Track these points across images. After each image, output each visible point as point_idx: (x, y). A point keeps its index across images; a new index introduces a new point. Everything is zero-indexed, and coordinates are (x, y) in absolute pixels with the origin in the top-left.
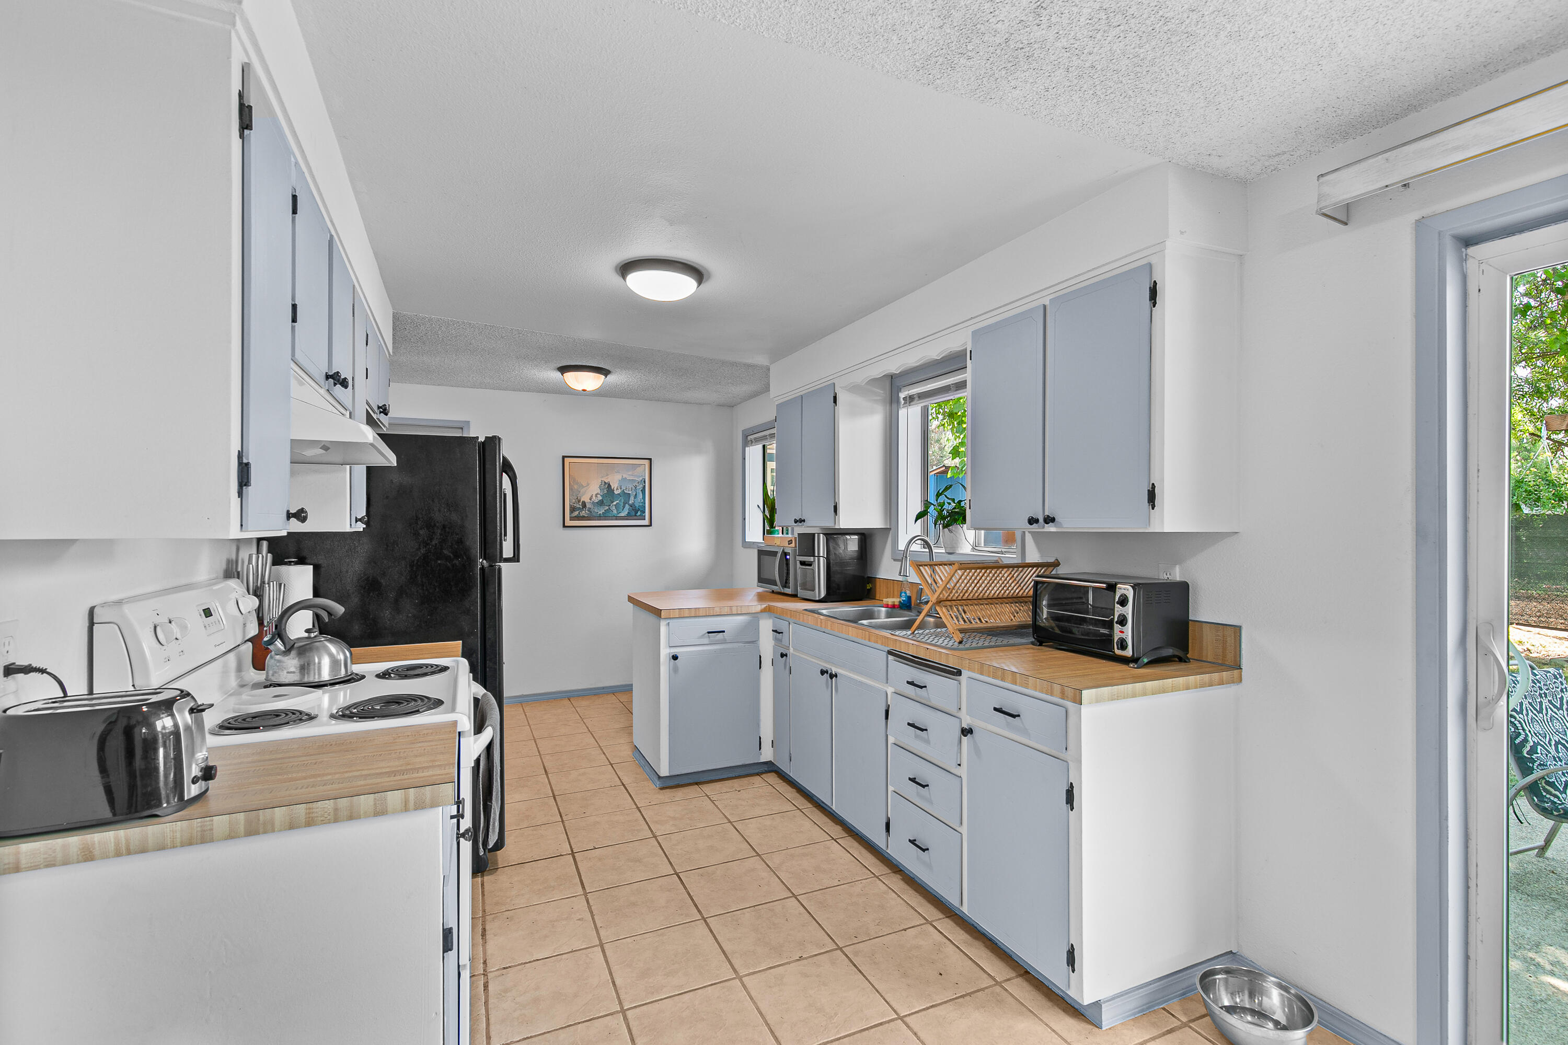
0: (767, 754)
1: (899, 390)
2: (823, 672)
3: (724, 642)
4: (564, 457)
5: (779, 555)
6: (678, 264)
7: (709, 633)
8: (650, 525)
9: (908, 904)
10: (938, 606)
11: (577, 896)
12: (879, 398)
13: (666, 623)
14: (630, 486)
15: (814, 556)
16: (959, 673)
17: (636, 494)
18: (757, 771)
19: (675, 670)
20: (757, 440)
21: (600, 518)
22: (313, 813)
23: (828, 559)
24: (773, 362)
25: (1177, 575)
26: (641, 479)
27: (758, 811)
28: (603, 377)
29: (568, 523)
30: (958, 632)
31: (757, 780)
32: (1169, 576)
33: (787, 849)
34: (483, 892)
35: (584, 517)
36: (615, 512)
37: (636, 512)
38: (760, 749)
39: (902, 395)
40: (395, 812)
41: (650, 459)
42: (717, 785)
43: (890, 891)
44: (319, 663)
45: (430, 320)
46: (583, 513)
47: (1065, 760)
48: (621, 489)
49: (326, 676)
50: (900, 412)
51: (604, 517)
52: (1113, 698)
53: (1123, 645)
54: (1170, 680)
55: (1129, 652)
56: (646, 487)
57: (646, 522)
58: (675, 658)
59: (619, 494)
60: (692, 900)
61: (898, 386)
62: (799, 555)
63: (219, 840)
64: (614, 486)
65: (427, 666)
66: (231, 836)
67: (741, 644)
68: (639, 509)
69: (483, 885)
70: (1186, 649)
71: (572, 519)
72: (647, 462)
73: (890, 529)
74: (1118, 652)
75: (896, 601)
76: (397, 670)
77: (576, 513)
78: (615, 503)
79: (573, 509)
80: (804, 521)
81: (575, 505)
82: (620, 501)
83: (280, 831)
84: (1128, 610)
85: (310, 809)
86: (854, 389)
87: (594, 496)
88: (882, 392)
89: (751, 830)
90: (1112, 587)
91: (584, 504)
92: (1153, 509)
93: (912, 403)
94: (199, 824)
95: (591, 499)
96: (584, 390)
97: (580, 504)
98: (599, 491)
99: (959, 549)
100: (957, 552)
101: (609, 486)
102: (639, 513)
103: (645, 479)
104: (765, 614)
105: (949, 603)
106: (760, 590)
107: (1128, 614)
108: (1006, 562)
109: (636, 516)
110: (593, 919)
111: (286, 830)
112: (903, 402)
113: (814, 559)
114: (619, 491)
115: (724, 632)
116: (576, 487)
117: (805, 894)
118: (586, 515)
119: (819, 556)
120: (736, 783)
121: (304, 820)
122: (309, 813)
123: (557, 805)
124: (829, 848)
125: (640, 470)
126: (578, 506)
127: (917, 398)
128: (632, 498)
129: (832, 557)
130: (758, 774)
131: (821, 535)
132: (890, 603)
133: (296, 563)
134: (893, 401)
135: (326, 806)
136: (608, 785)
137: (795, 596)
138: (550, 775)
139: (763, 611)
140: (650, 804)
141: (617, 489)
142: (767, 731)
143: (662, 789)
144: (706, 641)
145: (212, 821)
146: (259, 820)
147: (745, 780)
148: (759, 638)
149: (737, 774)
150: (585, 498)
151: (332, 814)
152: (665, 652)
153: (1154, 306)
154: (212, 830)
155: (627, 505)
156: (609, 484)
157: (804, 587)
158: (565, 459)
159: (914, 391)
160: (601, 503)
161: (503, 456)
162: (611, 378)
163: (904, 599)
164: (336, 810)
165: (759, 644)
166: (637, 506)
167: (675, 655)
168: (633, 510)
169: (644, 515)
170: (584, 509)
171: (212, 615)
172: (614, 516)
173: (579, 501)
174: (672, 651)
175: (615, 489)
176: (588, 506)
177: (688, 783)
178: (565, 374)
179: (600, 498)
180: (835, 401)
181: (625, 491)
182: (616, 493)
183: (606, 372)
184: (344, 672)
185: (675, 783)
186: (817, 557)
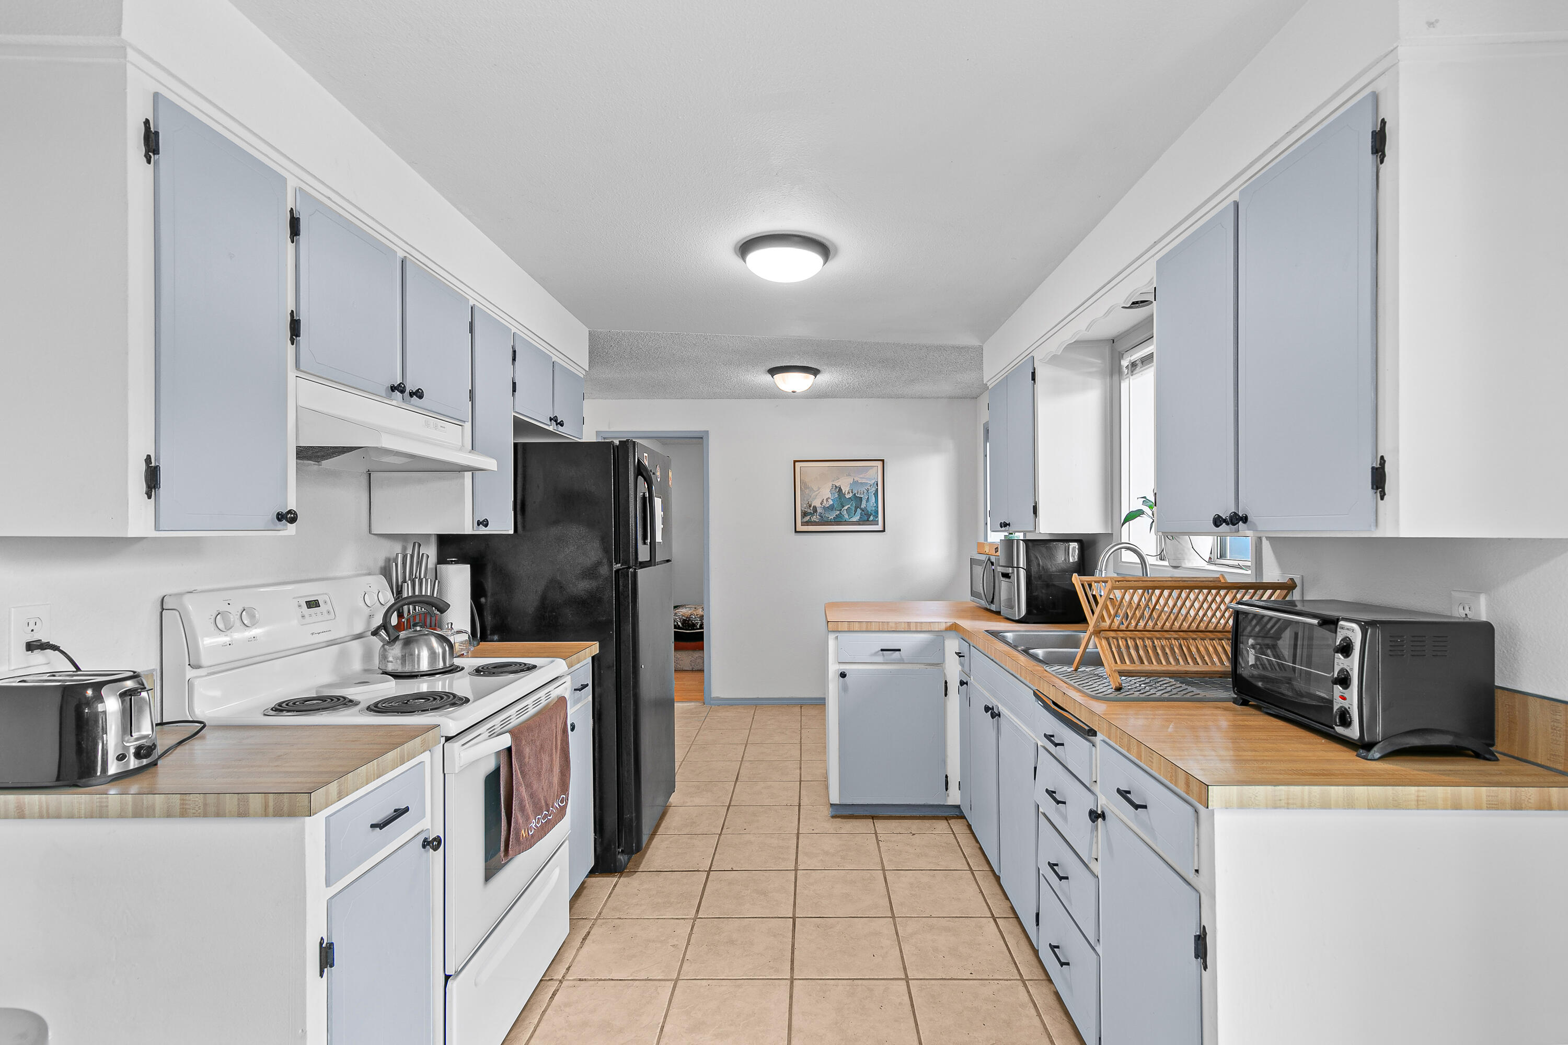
0: (954, 797)
1: (1121, 356)
2: (987, 709)
3: (901, 661)
4: (795, 462)
5: (987, 565)
7: (882, 650)
8: (884, 531)
9: (1046, 1029)
10: (1097, 637)
11: (687, 919)
12: (1094, 369)
13: (835, 636)
14: (863, 489)
15: (1013, 567)
16: (1093, 733)
17: (868, 498)
18: (946, 814)
19: (845, 689)
21: (830, 523)
22: (186, 804)
23: (1027, 571)
24: (984, 340)
25: (1482, 612)
26: (873, 481)
27: (922, 863)
28: (813, 377)
29: (800, 528)
30: (1117, 675)
31: (942, 825)
32: (1467, 611)
33: (931, 917)
34: (611, 893)
35: (815, 522)
36: (846, 516)
37: (868, 517)
38: (947, 789)
39: (1125, 363)
40: (256, 815)
41: (883, 461)
42: (893, 824)
43: (1031, 1005)
44: (419, 655)
46: (814, 518)
47: (1196, 888)
48: (852, 493)
49: (424, 666)
50: (1122, 384)
51: (834, 522)
53: (1347, 718)
55: (1354, 732)
56: (878, 491)
57: (880, 527)
58: (843, 675)
59: (850, 498)
60: (793, 953)
61: (1119, 352)
62: (1001, 566)
63: (112, 817)
64: (845, 489)
65: (516, 664)
66: (121, 815)
67: (923, 666)
68: (871, 514)
69: (615, 886)
70: (1488, 736)
71: (803, 524)
72: (880, 463)
73: (1112, 534)
74: (1340, 730)
76: (487, 668)
77: (807, 518)
78: (846, 508)
79: (804, 514)
80: (1009, 525)
81: (806, 510)
82: (852, 505)
83: (160, 817)
84: (1352, 664)
85: (183, 800)
86: (1054, 360)
87: (825, 501)
88: (1097, 363)
90: (1330, 623)
91: (815, 508)
92: (1382, 498)
93: (1135, 372)
94: (98, 800)
95: (821, 504)
96: (793, 392)
97: (811, 508)
98: (830, 495)
99: (1186, 561)
100: (1184, 565)
101: (840, 490)
102: (871, 518)
103: (877, 482)
104: (953, 634)
105: (1112, 634)
106: (971, 605)
107: (1352, 669)
108: (1230, 579)
109: (868, 520)
110: (686, 948)
111: (164, 817)
112: (1125, 371)
113: (1013, 570)
114: (850, 495)
115: (899, 650)
116: (806, 492)
117: (921, 979)
118: (817, 521)
119: (1018, 567)
120: (914, 825)
121: (179, 810)
122: (183, 804)
123: (726, 815)
124: (981, 927)
125: (872, 472)
126: (809, 511)
127: (1140, 365)
128: (864, 502)
129: (1034, 569)
130: (946, 818)
131: (1022, 542)
133: (456, 562)
134: (1114, 372)
135: (197, 799)
136: (785, 803)
137: (998, 613)
138: (738, 783)
139: (950, 629)
140: (813, 832)
141: (849, 493)
142: (954, 768)
143: (833, 817)
144: (880, 659)
145: (108, 798)
146: (143, 803)
147: (927, 823)
148: (944, 661)
149: (922, 814)
150: (817, 503)
151: (202, 808)
152: (833, 668)
153: (1381, 162)
154: (107, 806)
155: (858, 509)
156: (840, 488)
157: (1007, 605)
158: (796, 463)
159: (1137, 355)
160: (831, 508)
161: (638, 460)
162: (821, 377)
164: (205, 805)
165: (945, 668)
166: (869, 510)
167: (844, 672)
168: (865, 514)
169: (877, 520)
170: (815, 514)
171: (320, 606)
172: (846, 521)
173: (810, 506)
174: (841, 668)
175: (846, 493)
176: (819, 510)
177: (864, 815)
178: (774, 377)
179: (831, 502)
180: (1034, 379)
181: (856, 494)
182: (847, 497)
183: (815, 372)
184: (441, 665)
185: (850, 813)
186: (1016, 567)
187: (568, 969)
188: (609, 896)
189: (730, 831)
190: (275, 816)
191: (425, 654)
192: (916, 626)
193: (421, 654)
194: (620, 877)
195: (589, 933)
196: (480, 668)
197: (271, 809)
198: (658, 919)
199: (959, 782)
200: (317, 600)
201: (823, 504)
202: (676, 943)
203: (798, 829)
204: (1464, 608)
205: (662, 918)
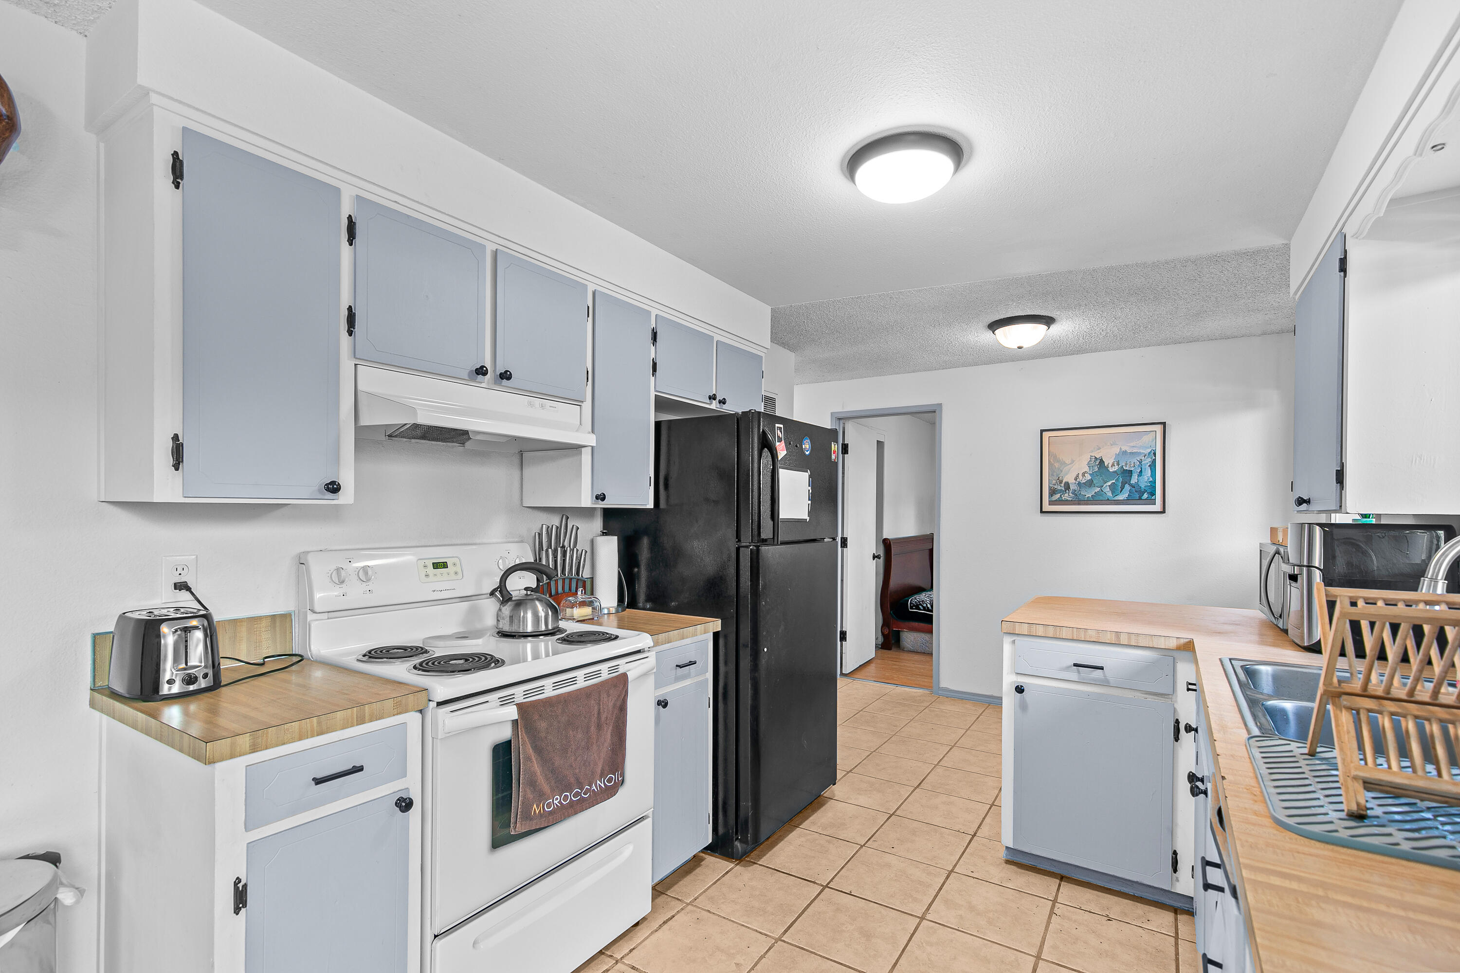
4: (1042, 431)
5: (1272, 559)
7: (1078, 665)
8: (1163, 512)
11: (772, 936)
13: (1012, 640)
14: (1135, 460)
15: (1301, 566)
17: (1141, 471)
19: (1023, 707)
21: (1087, 502)
26: (1149, 450)
28: (1046, 327)
29: (1047, 507)
35: (1067, 500)
36: (1110, 494)
37: (1142, 495)
38: (1175, 870)
40: (186, 753)
41: (1164, 424)
42: (1087, 895)
46: (1066, 497)
48: (1118, 464)
51: (1093, 501)
56: (1157, 461)
57: (1158, 507)
58: (1020, 690)
59: (1115, 472)
64: (1108, 461)
65: (601, 634)
67: (1138, 694)
68: (1145, 491)
71: (1051, 503)
72: (1160, 427)
76: (572, 636)
77: (1057, 496)
78: (1109, 483)
79: (1053, 492)
81: (1055, 487)
82: (1117, 480)
87: (1080, 476)
91: (1067, 486)
95: (1076, 479)
96: (1020, 348)
97: (1062, 485)
98: (1087, 469)
101: (1102, 462)
102: (1145, 496)
103: (1156, 451)
104: (1187, 655)
109: (1140, 499)
111: (155, 739)
113: (1302, 570)
114: (1116, 468)
115: (1102, 668)
116: (1057, 465)
118: (1070, 499)
119: (1309, 566)
123: (883, 824)
125: (1147, 439)
126: (1059, 488)
128: (1135, 476)
130: (1174, 910)
131: (1317, 528)
133: (608, 535)
137: (1286, 633)
139: (1180, 648)
141: (1113, 465)
142: (1186, 847)
143: (1008, 862)
144: (1073, 675)
149: (1138, 894)
150: (1070, 478)
152: (1009, 680)
155: (1127, 486)
156: (1101, 460)
157: (1292, 620)
158: (1044, 433)
160: (1090, 483)
161: (763, 431)
162: (1056, 329)
165: (1176, 701)
166: (1143, 486)
167: (1022, 686)
168: (1136, 491)
169: (1153, 498)
170: (1067, 491)
172: (1108, 500)
173: (1061, 482)
174: (1019, 680)
175: (1110, 466)
176: (1072, 487)
177: (1052, 871)
178: (996, 332)
179: (1088, 477)
180: (1344, 270)
181: (1124, 467)
182: (1111, 471)
183: (1048, 321)
185: (1032, 863)
186: (1304, 566)
187: (631, 951)
188: (718, 881)
189: (875, 845)
190: (193, 757)
192: (1129, 639)
194: (737, 865)
195: (673, 916)
197: (191, 751)
198: (743, 925)
199: (1193, 866)
201: (1078, 480)
202: (742, 962)
203: (955, 866)
205: (746, 927)
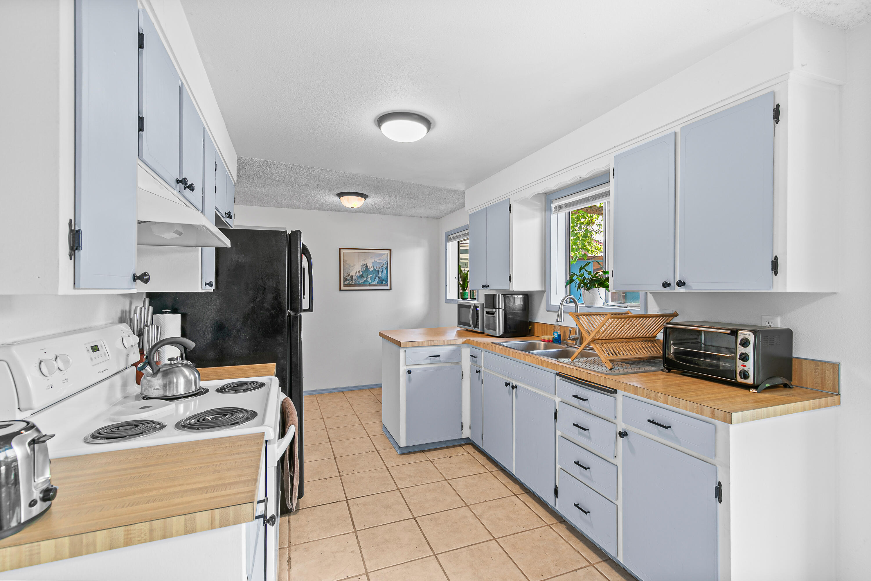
0: (466, 433)
1: (551, 202)
2: (507, 384)
3: (440, 362)
4: (340, 249)
5: (472, 308)
6: (416, 116)
7: (430, 356)
8: (391, 289)
9: (574, 548)
10: (593, 343)
11: (350, 533)
12: (537, 208)
13: (404, 350)
14: (379, 266)
15: (496, 308)
16: (615, 392)
17: (382, 271)
18: (460, 444)
19: (410, 380)
20: (454, 238)
21: (361, 285)
22: (131, 534)
23: (505, 310)
24: (467, 188)
25: (779, 324)
26: (385, 262)
27: (463, 473)
28: (364, 199)
29: (343, 288)
30: (609, 362)
31: (460, 450)
32: (771, 324)
33: (486, 501)
34: (289, 528)
36: (370, 281)
37: (382, 282)
38: (462, 430)
39: (553, 206)
40: (203, 530)
41: (391, 250)
42: (436, 453)
43: (560, 537)
45: (260, 162)
46: (351, 282)
47: (713, 464)
48: (373, 267)
50: (552, 216)
51: (363, 285)
52: (754, 419)
53: (745, 375)
54: (792, 404)
55: (750, 381)
56: (388, 267)
57: (388, 288)
58: (409, 372)
59: (372, 271)
60: (426, 539)
61: (550, 200)
62: (485, 308)
63: (46, 562)
64: (369, 266)
65: (250, 383)
66: (57, 558)
67: (450, 364)
68: (384, 280)
69: (289, 522)
70: (790, 378)
71: (345, 285)
72: (388, 252)
73: (545, 291)
75: (551, 337)
76: (230, 386)
77: (347, 282)
78: (370, 276)
79: (345, 280)
80: (488, 286)
81: (347, 277)
82: (373, 275)
83: (101, 551)
84: (750, 350)
85: (128, 531)
86: (523, 202)
87: (358, 272)
88: (540, 204)
89: (460, 485)
90: (734, 333)
91: (352, 277)
92: (776, 275)
93: (560, 210)
94: (28, 549)
95: (356, 274)
96: (352, 208)
97: (350, 276)
98: (360, 269)
99: (595, 304)
100: (594, 306)
101: (367, 266)
102: (384, 282)
103: (387, 262)
104: (465, 345)
105: (600, 341)
106: (459, 329)
107: (749, 353)
108: (634, 313)
109: (382, 284)
110: (361, 552)
111: (107, 550)
112: (553, 210)
113: (496, 310)
114: (372, 269)
115: (439, 356)
116: (347, 266)
117: (502, 537)
118: (353, 284)
119: (499, 309)
120: (447, 452)
121: (123, 541)
122: (128, 535)
123: (336, 464)
124: (513, 502)
125: (384, 256)
126: (348, 278)
127: (564, 207)
128: (380, 273)
129: (508, 309)
130: (461, 446)
131: (501, 295)
132: (546, 339)
133: (170, 313)
134: (547, 209)
135: (142, 527)
136: (368, 451)
137: (482, 333)
138: (332, 443)
139: (463, 343)
140: (394, 465)
141: (371, 268)
142: (466, 419)
143: (401, 454)
144: (428, 361)
145: (39, 545)
146: (82, 542)
147: (453, 450)
148: (461, 360)
149: (447, 445)
150: (353, 273)
151: (148, 534)
153: (777, 123)
154: (39, 553)
155: (377, 277)
156: (367, 265)
157: (489, 328)
158: (341, 250)
159: (562, 202)
160: (362, 276)
161: (302, 244)
162: (368, 200)
163: (556, 336)
164: (151, 530)
165: (461, 364)
166: (383, 278)
168: (380, 280)
169: (387, 283)
170: (352, 280)
171: (99, 350)
172: (369, 284)
173: (349, 275)
174: (407, 368)
175: (370, 268)
176: (354, 278)
177: (418, 450)
178: (340, 198)
179: (361, 273)
180: (510, 210)
181: (376, 269)
182: (371, 270)
183: (365, 196)
184: (193, 388)
185: (409, 451)
186: (498, 309)
188: (290, 530)
189: (344, 472)
190: (221, 527)
191: (181, 381)
192: (447, 342)
193: (179, 381)
194: (290, 515)
195: (289, 558)
196: (225, 387)
197: (217, 522)
198: (332, 537)
200: (97, 345)
201: (357, 274)
202: (353, 550)
203: (385, 465)
204: (769, 323)
205: (334, 536)
